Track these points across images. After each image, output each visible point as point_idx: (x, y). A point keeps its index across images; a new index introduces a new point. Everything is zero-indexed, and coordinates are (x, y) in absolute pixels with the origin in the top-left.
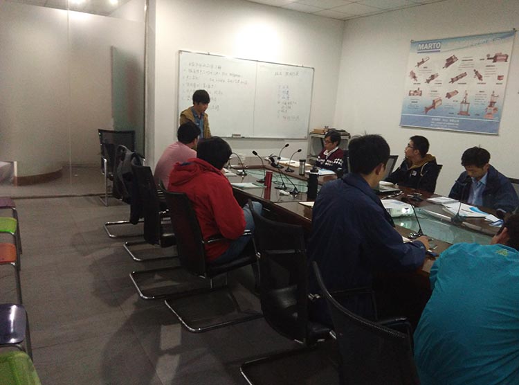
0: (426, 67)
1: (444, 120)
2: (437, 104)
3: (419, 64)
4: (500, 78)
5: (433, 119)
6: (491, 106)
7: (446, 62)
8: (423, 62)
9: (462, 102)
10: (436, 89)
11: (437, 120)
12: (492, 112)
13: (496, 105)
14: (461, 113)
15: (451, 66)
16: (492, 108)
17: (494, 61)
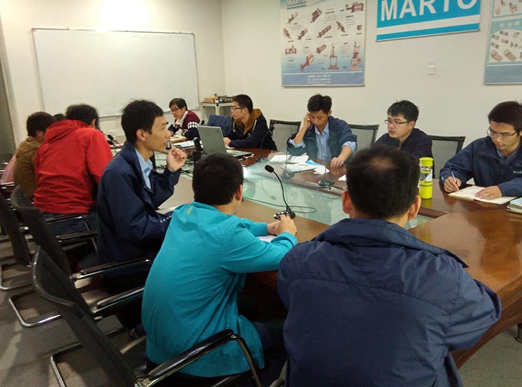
0: (296, 24)
1: (318, 76)
2: (310, 61)
3: (290, 21)
4: (359, 28)
5: (309, 77)
6: (355, 57)
7: (312, 17)
8: (293, 18)
9: (331, 57)
10: (308, 45)
11: (312, 76)
12: (356, 63)
13: (359, 56)
14: (331, 68)
15: (317, 20)
16: (356, 59)
17: (353, 11)
